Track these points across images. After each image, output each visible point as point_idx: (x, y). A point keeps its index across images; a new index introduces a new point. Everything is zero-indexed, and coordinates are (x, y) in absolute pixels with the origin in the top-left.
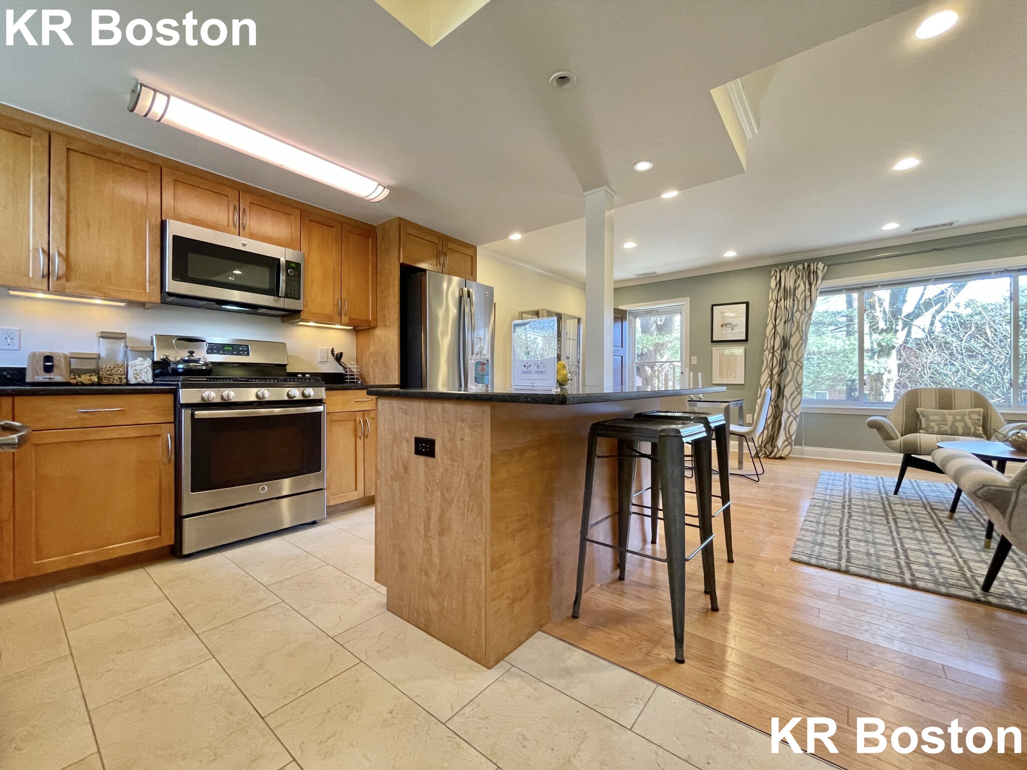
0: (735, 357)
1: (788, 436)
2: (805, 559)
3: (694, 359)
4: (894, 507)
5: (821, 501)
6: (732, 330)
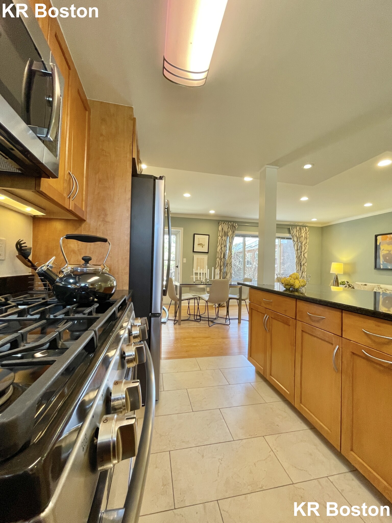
3: (185, 259)
6: (203, 247)
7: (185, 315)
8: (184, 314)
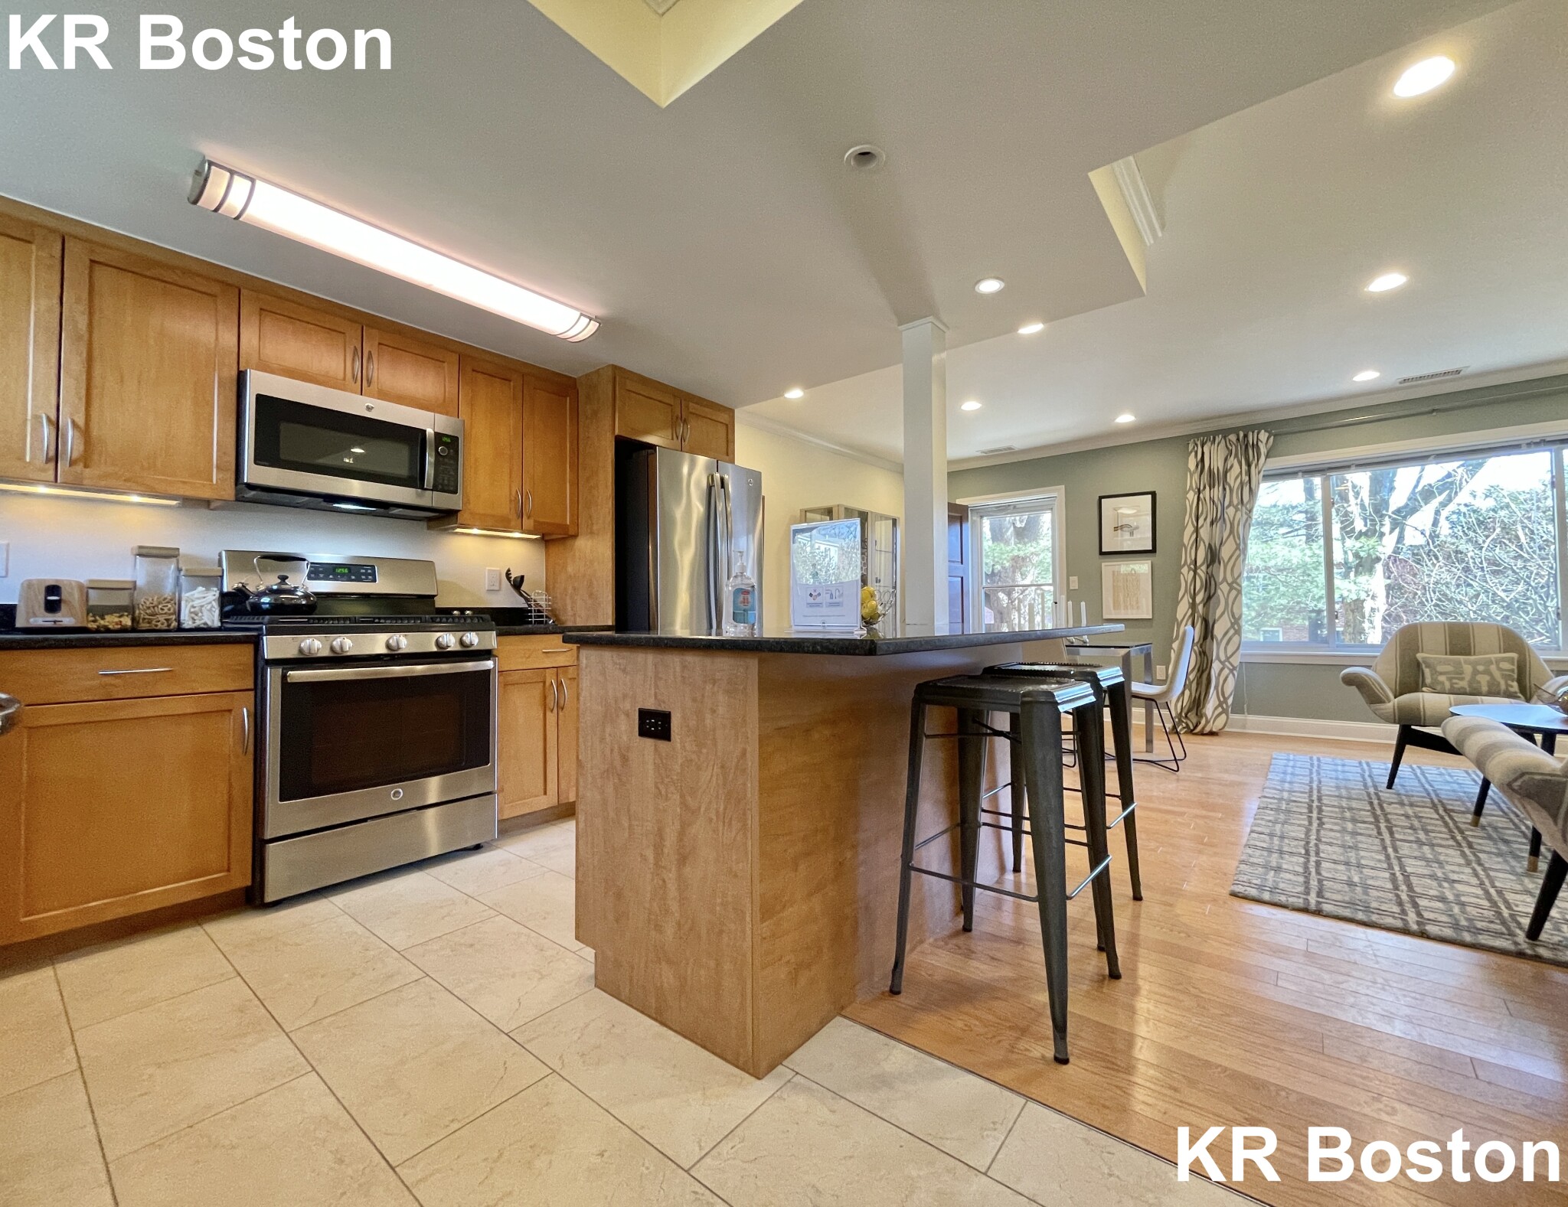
0: (1135, 576)
1: (1222, 699)
2: (1253, 892)
3: (1074, 579)
4: (1388, 809)
5: (1276, 801)
6: (1132, 534)
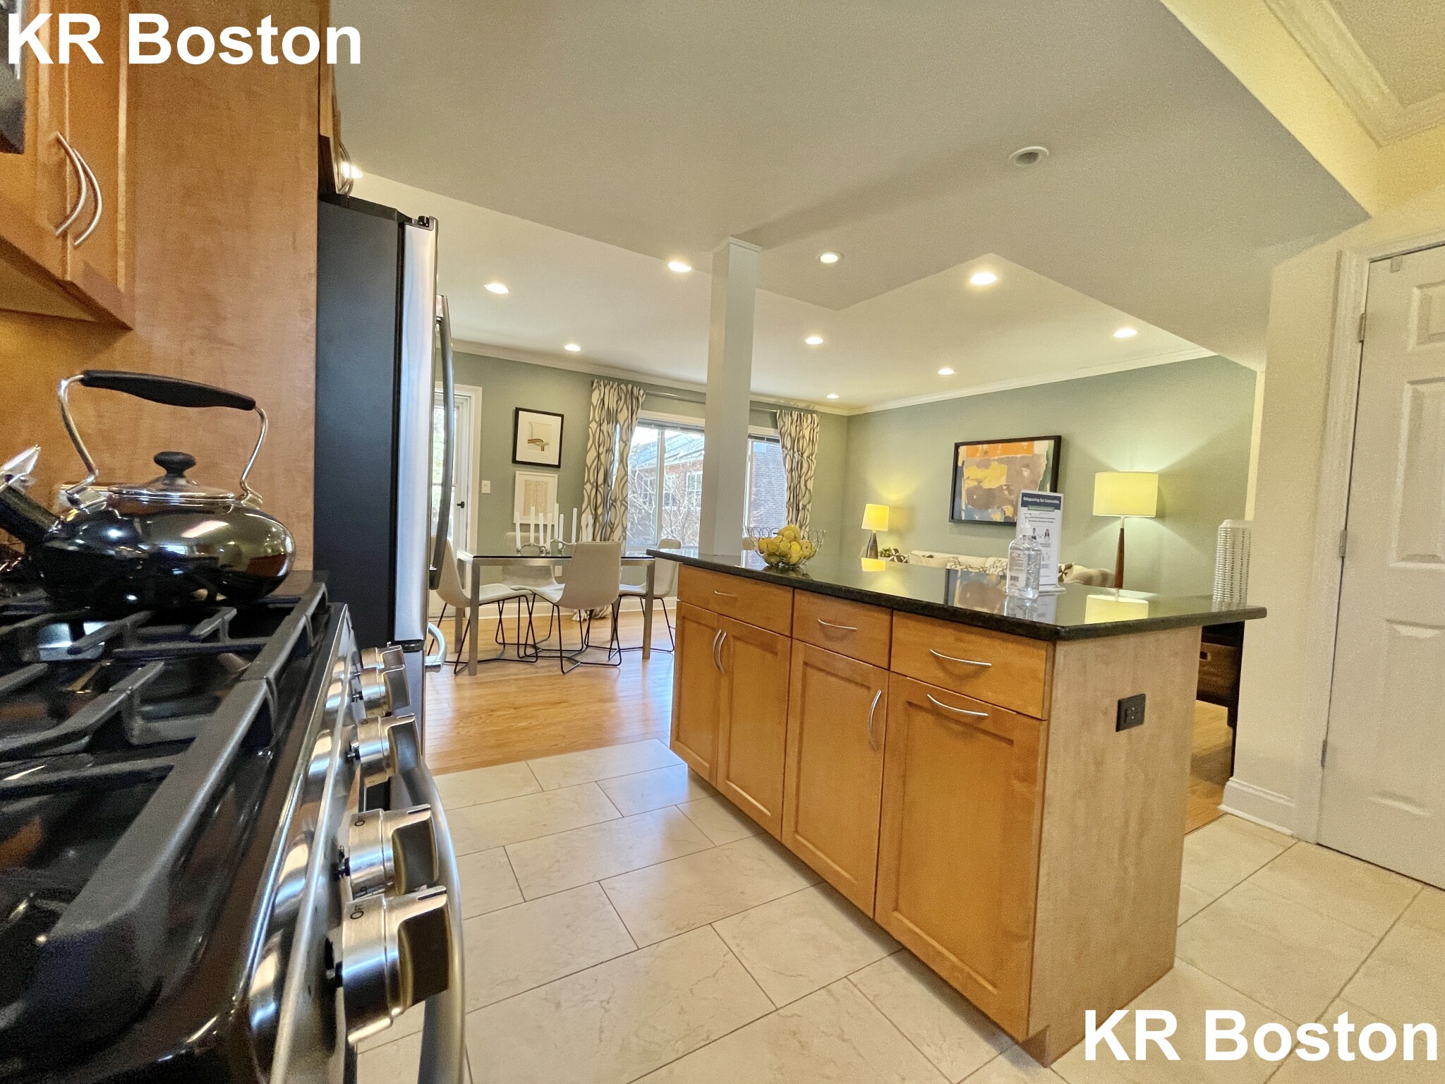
3: (486, 483)
6: (543, 449)
7: (490, 647)
8: (486, 642)
